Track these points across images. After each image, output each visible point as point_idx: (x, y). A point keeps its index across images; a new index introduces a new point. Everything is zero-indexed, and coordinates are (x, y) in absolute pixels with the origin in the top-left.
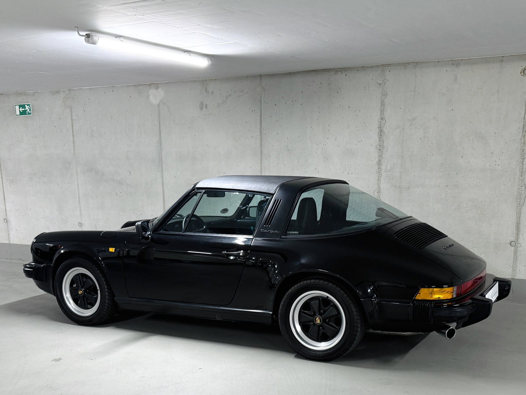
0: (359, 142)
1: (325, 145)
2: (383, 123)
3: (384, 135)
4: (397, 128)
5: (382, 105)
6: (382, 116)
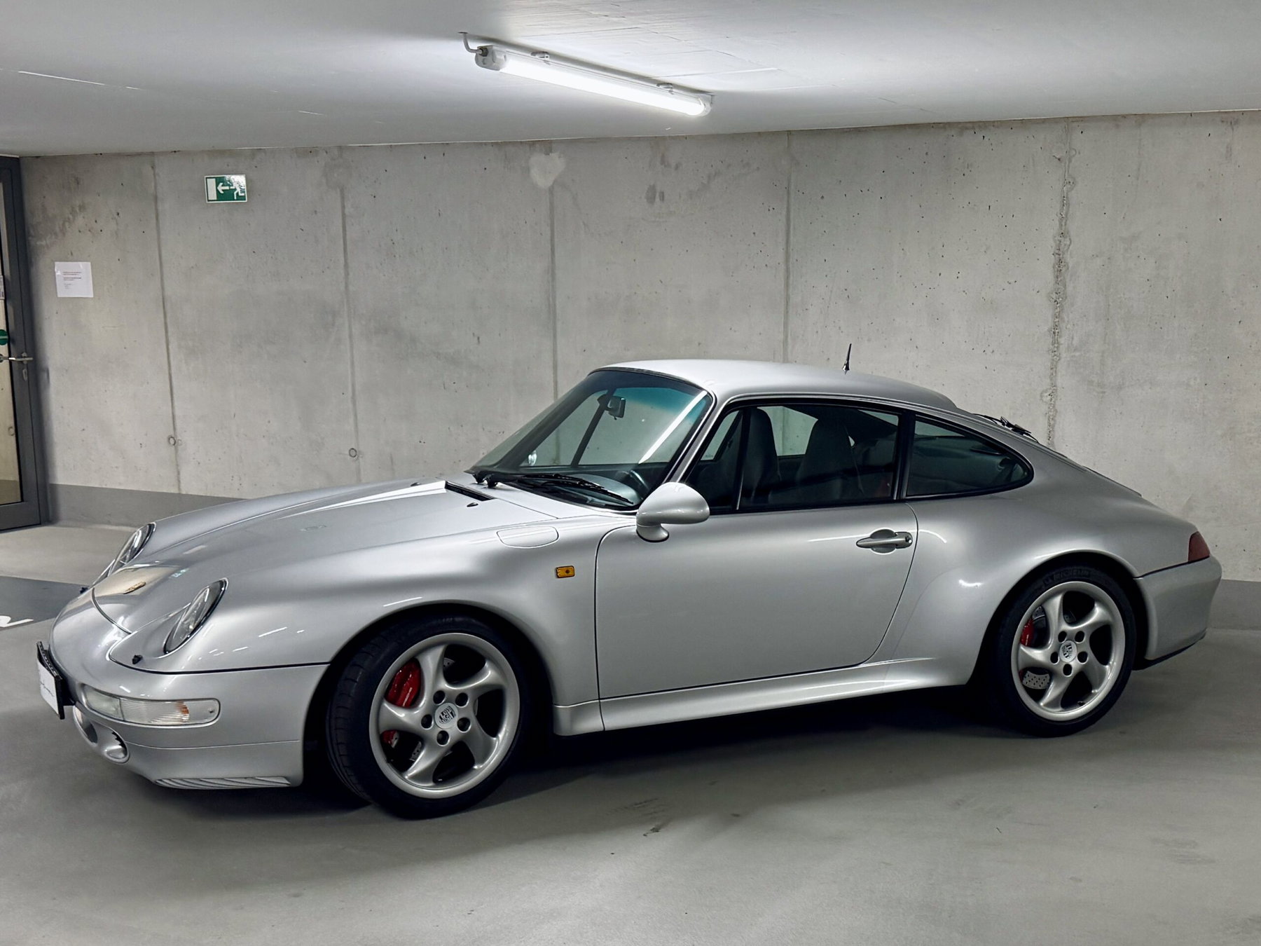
0: (1010, 283)
1: (932, 289)
2: (1065, 245)
3: (1066, 271)
4: (1097, 256)
5: (1064, 205)
6: (1063, 228)
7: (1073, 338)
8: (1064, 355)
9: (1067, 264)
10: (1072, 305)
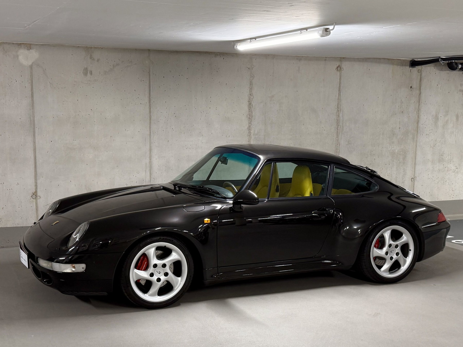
0: (234, 111)
1: (207, 113)
2: (252, 98)
3: (252, 107)
4: (262, 102)
5: (251, 85)
6: (251, 92)
7: (255, 131)
8: (252, 137)
9: (253, 105)
10: (255, 119)
